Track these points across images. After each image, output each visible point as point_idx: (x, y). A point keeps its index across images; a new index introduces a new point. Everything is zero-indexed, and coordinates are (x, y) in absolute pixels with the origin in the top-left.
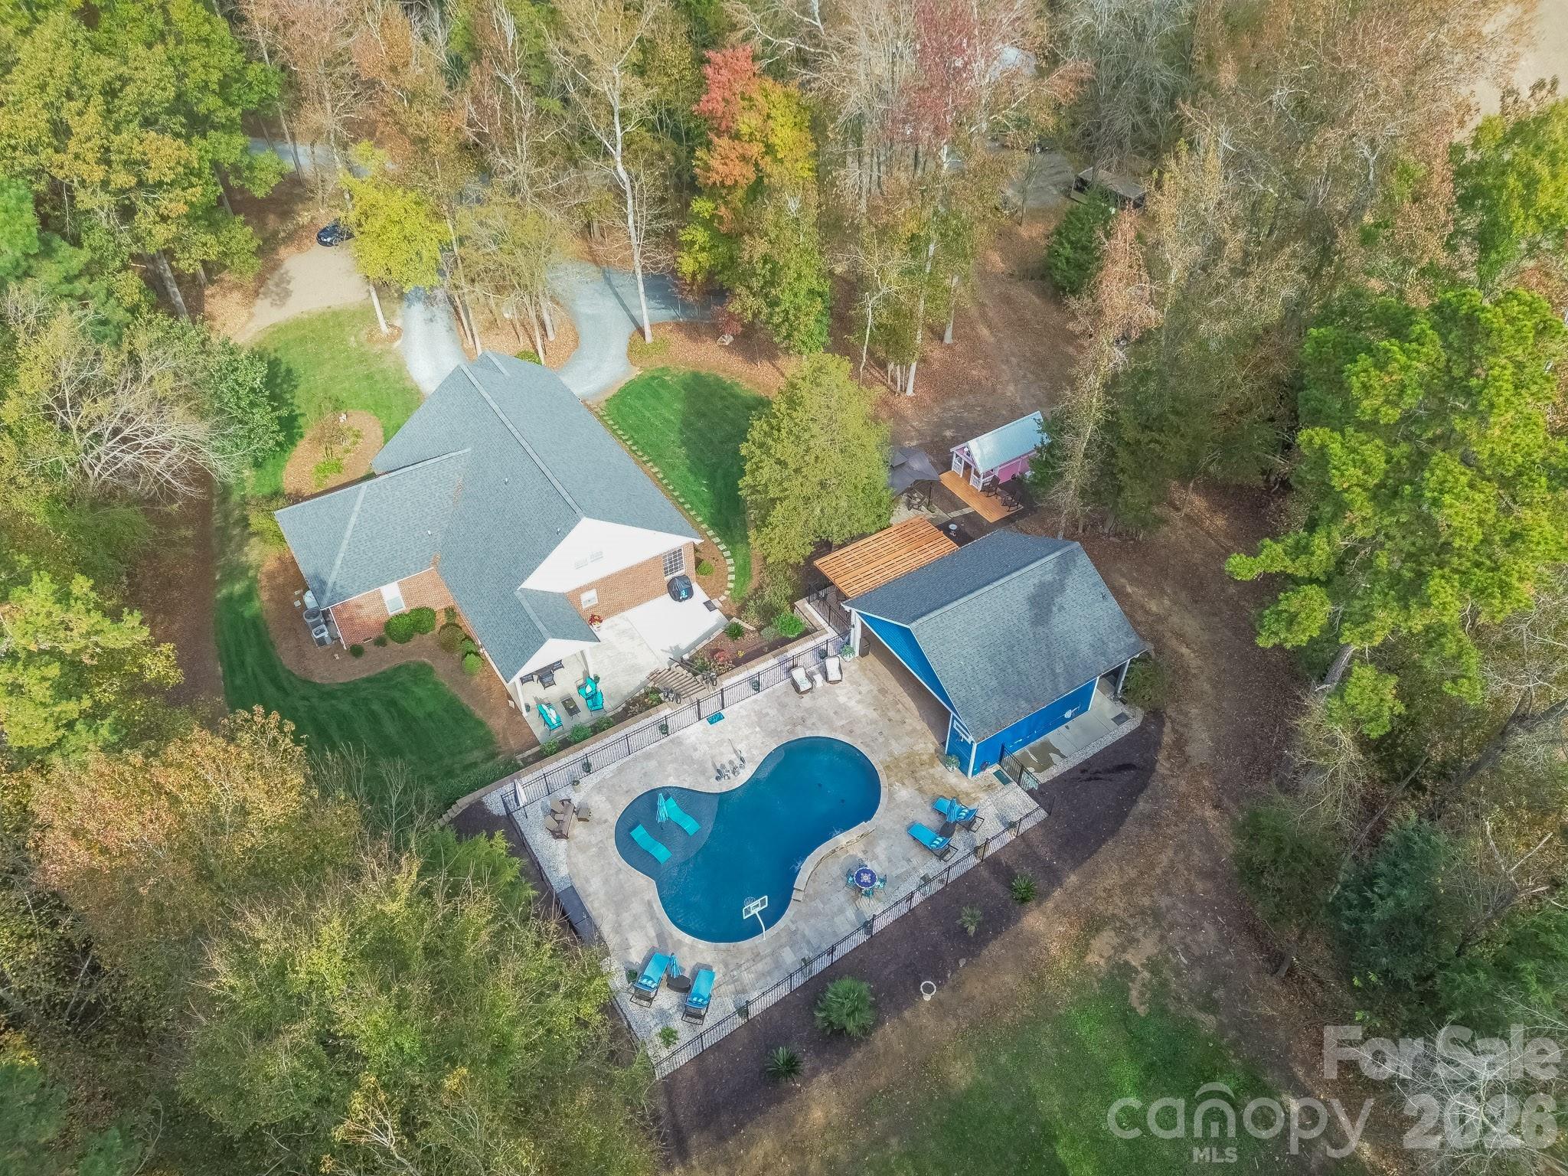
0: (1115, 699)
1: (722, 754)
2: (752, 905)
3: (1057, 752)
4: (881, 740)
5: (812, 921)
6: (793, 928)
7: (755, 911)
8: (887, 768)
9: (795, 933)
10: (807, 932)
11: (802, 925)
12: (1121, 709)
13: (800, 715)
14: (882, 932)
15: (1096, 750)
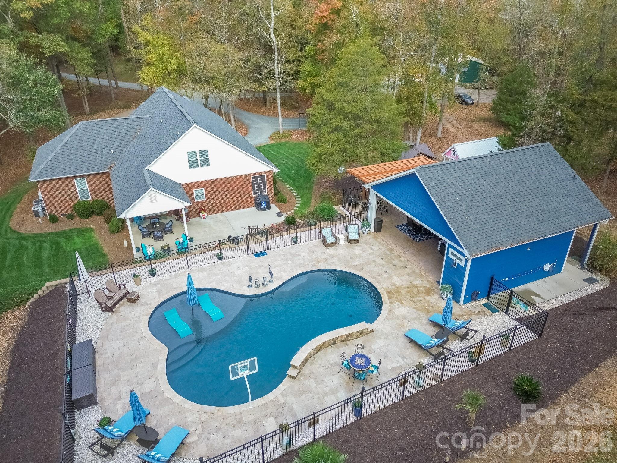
0: (583, 268)
1: (257, 273)
2: (239, 365)
3: (538, 296)
4: (386, 275)
5: (303, 397)
6: (282, 400)
7: (244, 374)
8: (389, 292)
9: (282, 405)
10: (294, 407)
11: (291, 399)
12: (587, 275)
13: (324, 257)
14: (372, 416)
15: (574, 298)
